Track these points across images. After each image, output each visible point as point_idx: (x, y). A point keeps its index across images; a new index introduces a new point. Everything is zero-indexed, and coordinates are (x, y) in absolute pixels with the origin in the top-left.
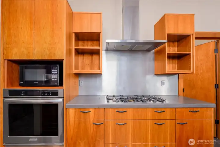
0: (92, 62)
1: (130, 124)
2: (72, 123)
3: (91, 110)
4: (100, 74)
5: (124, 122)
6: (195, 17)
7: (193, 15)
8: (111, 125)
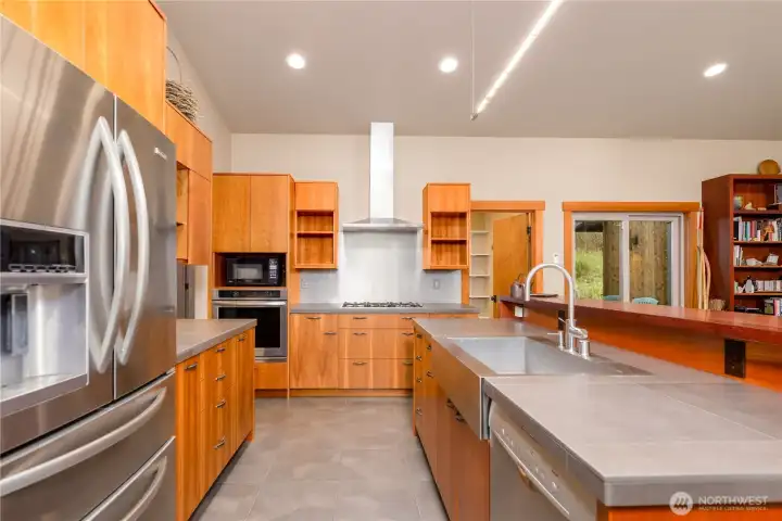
0: (322, 249)
1: (371, 334)
2: (297, 332)
3: (322, 316)
4: (335, 270)
5: (363, 331)
6: (472, 187)
7: (468, 185)
8: (347, 334)
